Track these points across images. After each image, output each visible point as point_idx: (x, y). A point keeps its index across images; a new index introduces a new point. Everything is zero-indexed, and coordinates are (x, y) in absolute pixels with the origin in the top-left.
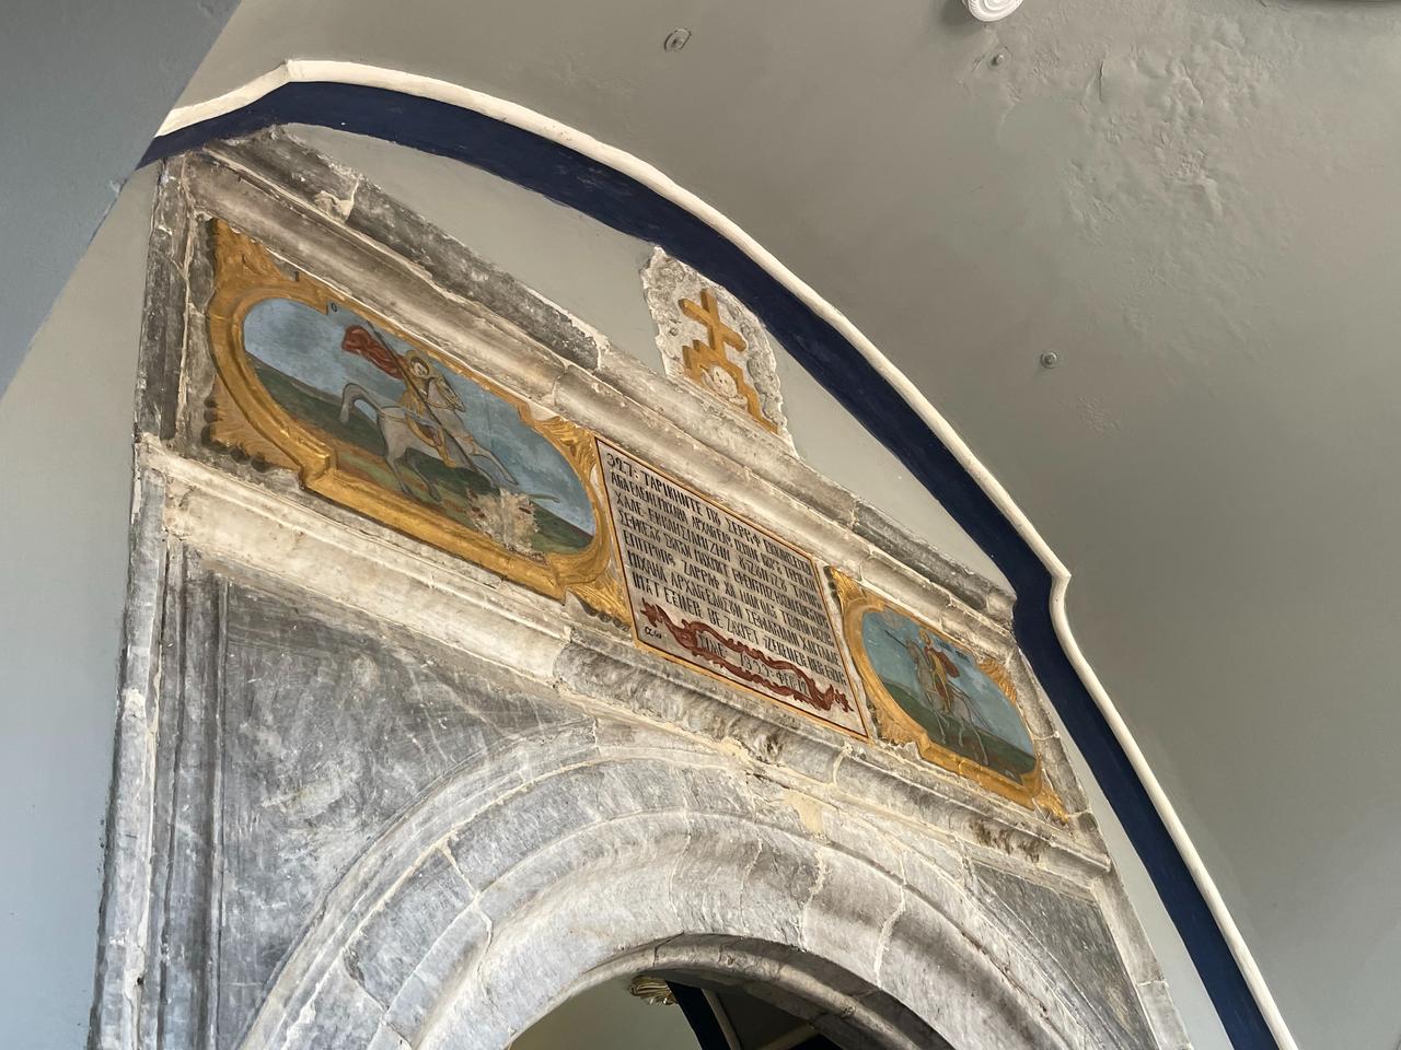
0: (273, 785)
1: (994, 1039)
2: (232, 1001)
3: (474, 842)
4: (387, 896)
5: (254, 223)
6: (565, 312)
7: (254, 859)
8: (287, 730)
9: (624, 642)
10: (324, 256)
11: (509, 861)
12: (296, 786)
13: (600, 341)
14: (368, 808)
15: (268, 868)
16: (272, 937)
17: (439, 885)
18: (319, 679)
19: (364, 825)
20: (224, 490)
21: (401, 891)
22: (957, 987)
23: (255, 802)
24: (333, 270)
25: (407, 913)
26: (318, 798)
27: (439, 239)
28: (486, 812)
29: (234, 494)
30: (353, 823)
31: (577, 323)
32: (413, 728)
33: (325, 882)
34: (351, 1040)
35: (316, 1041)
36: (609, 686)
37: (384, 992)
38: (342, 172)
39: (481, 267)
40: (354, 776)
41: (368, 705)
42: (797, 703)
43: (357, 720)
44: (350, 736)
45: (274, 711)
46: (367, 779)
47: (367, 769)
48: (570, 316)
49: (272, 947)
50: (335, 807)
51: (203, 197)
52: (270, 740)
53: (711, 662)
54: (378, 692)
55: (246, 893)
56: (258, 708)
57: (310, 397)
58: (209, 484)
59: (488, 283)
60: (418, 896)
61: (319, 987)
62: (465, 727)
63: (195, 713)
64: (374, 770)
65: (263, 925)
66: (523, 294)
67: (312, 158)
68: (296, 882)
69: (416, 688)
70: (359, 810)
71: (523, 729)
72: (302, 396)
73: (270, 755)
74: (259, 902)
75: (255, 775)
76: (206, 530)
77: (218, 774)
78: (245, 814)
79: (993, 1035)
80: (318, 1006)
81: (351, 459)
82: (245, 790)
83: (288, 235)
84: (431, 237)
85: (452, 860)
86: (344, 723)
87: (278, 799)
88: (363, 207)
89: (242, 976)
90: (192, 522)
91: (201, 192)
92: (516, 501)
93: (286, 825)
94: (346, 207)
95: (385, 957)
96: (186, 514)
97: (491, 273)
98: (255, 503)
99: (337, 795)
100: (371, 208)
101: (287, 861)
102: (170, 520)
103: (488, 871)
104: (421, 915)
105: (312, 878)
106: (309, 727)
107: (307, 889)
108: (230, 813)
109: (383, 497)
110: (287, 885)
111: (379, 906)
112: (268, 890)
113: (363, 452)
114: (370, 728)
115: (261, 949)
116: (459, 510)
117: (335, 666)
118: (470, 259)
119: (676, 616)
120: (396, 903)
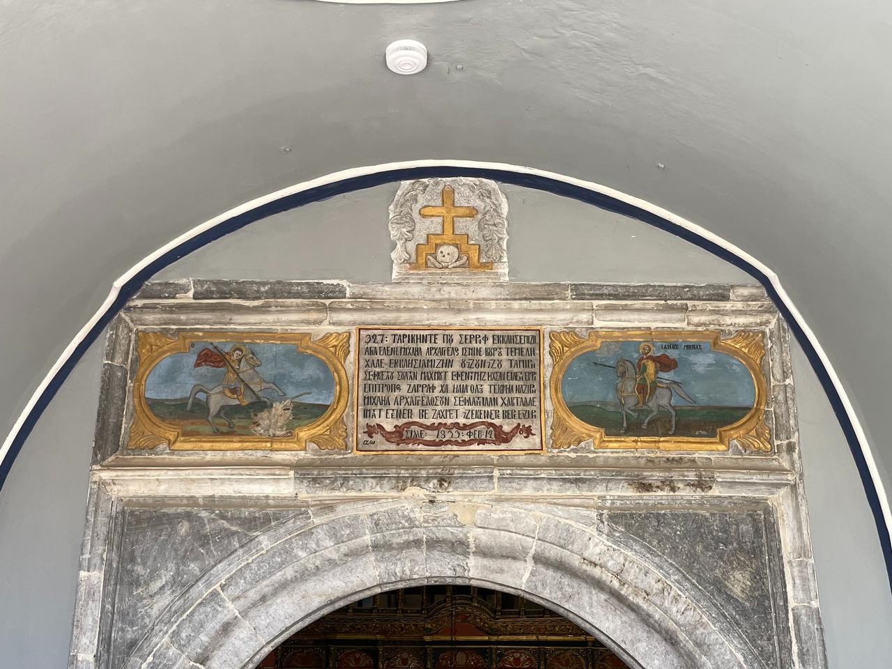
0: (138, 585)
1: (614, 609)
2: (116, 661)
3: (232, 583)
4: (188, 613)
5: (159, 319)
6: (317, 281)
7: (128, 614)
8: (146, 563)
9: (345, 456)
10: (192, 316)
11: (248, 587)
12: (147, 584)
13: (344, 283)
14: (176, 585)
15: (133, 616)
16: (132, 639)
17: (213, 603)
18: (162, 538)
19: (173, 591)
20: (123, 476)
21: (195, 609)
22: (584, 585)
23: (131, 593)
24: (199, 319)
25: (196, 617)
26: (155, 586)
27: (237, 283)
28: (241, 568)
29: (126, 476)
30: (169, 592)
31: (325, 282)
32: (202, 546)
33: (154, 616)
34: (165, 665)
35: (152, 667)
36: (327, 486)
37: (181, 647)
38: (183, 281)
39: (264, 284)
40: (172, 573)
41: (182, 542)
42: (481, 447)
43: (176, 550)
44: (172, 557)
45: (141, 557)
46: (178, 573)
47: (178, 569)
48: (320, 281)
49: (131, 642)
50: (162, 588)
51: (136, 321)
52: (139, 569)
53: (410, 445)
54: (188, 535)
55: (124, 626)
56: (135, 558)
57: (172, 405)
58: (117, 476)
59: (270, 289)
60: (202, 609)
61: (155, 650)
62: (228, 537)
63: (114, 565)
64: (181, 568)
65: (129, 636)
66: (291, 284)
67: (167, 284)
68: (143, 618)
69: (208, 526)
70: (172, 587)
71: (261, 528)
72: (168, 406)
73: (138, 574)
74: (129, 629)
75: (131, 584)
76: (125, 489)
77: (118, 587)
78: (127, 599)
79: (612, 607)
80: (154, 656)
81: (189, 428)
82: (127, 590)
83: (174, 316)
84: (234, 284)
85: (221, 592)
86: (170, 553)
87: (140, 590)
88: (199, 288)
89: (120, 654)
90: (119, 487)
91: (135, 319)
92: (282, 406)
93: (142, 599)
94: (191, 294)
95: (184, 635)
96: (117, 486)
97: (270, 283)
98: (136, 476)
99: (164, 583)
100: (202, 287)
101: (141, 612)
102: (111, 490)
103: (237, 593)
104: (202, 617)
105: (149, 616)
106: (155, 559)
107: (147, 621)
108: (121, 600)
109: (203, 439)
110: (140, 620)
111: (185, 616)
112: (132, 624)
113: (196, 421)
114: (181, 553)
115: (127, 644)
116: (244, 427)
117: (169, 530)
118: (256, 283)
119: (389, 426)
120: (192, 614)
